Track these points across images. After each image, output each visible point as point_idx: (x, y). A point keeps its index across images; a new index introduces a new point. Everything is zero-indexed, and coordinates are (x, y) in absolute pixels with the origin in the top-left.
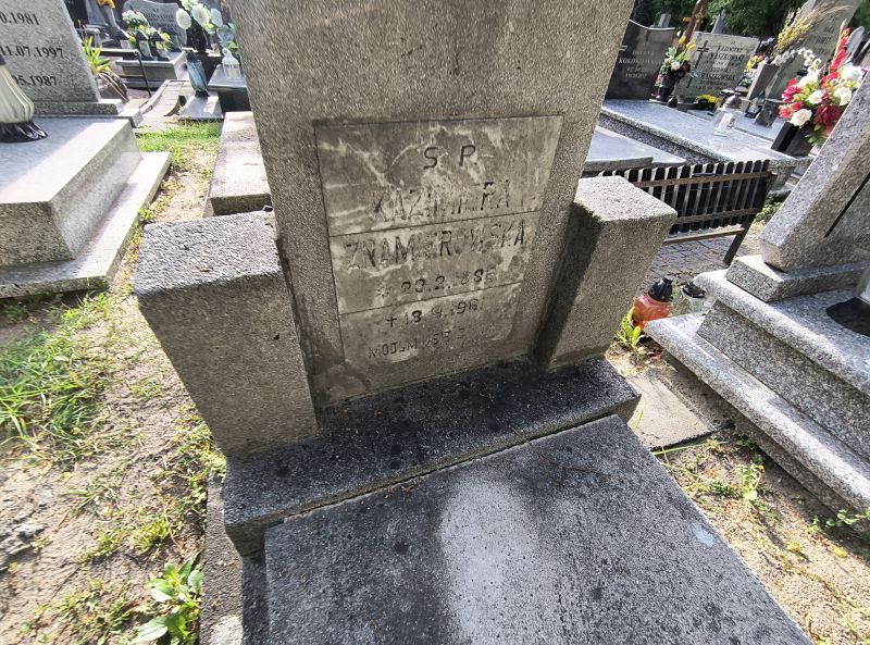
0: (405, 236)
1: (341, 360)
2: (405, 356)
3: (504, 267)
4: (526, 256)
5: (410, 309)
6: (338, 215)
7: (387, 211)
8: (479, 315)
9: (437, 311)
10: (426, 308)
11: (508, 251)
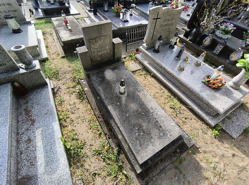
0: (97, 47)
1: (93, 60)
2: (99, 59)
3: (107, 49)
4: (109, 48)
5: (99, 54)
6: (92, 46)
7: (95, 45)
8: (106, 54)
9: (102, 54)
10: (100, 54)
11: (107, 47)
